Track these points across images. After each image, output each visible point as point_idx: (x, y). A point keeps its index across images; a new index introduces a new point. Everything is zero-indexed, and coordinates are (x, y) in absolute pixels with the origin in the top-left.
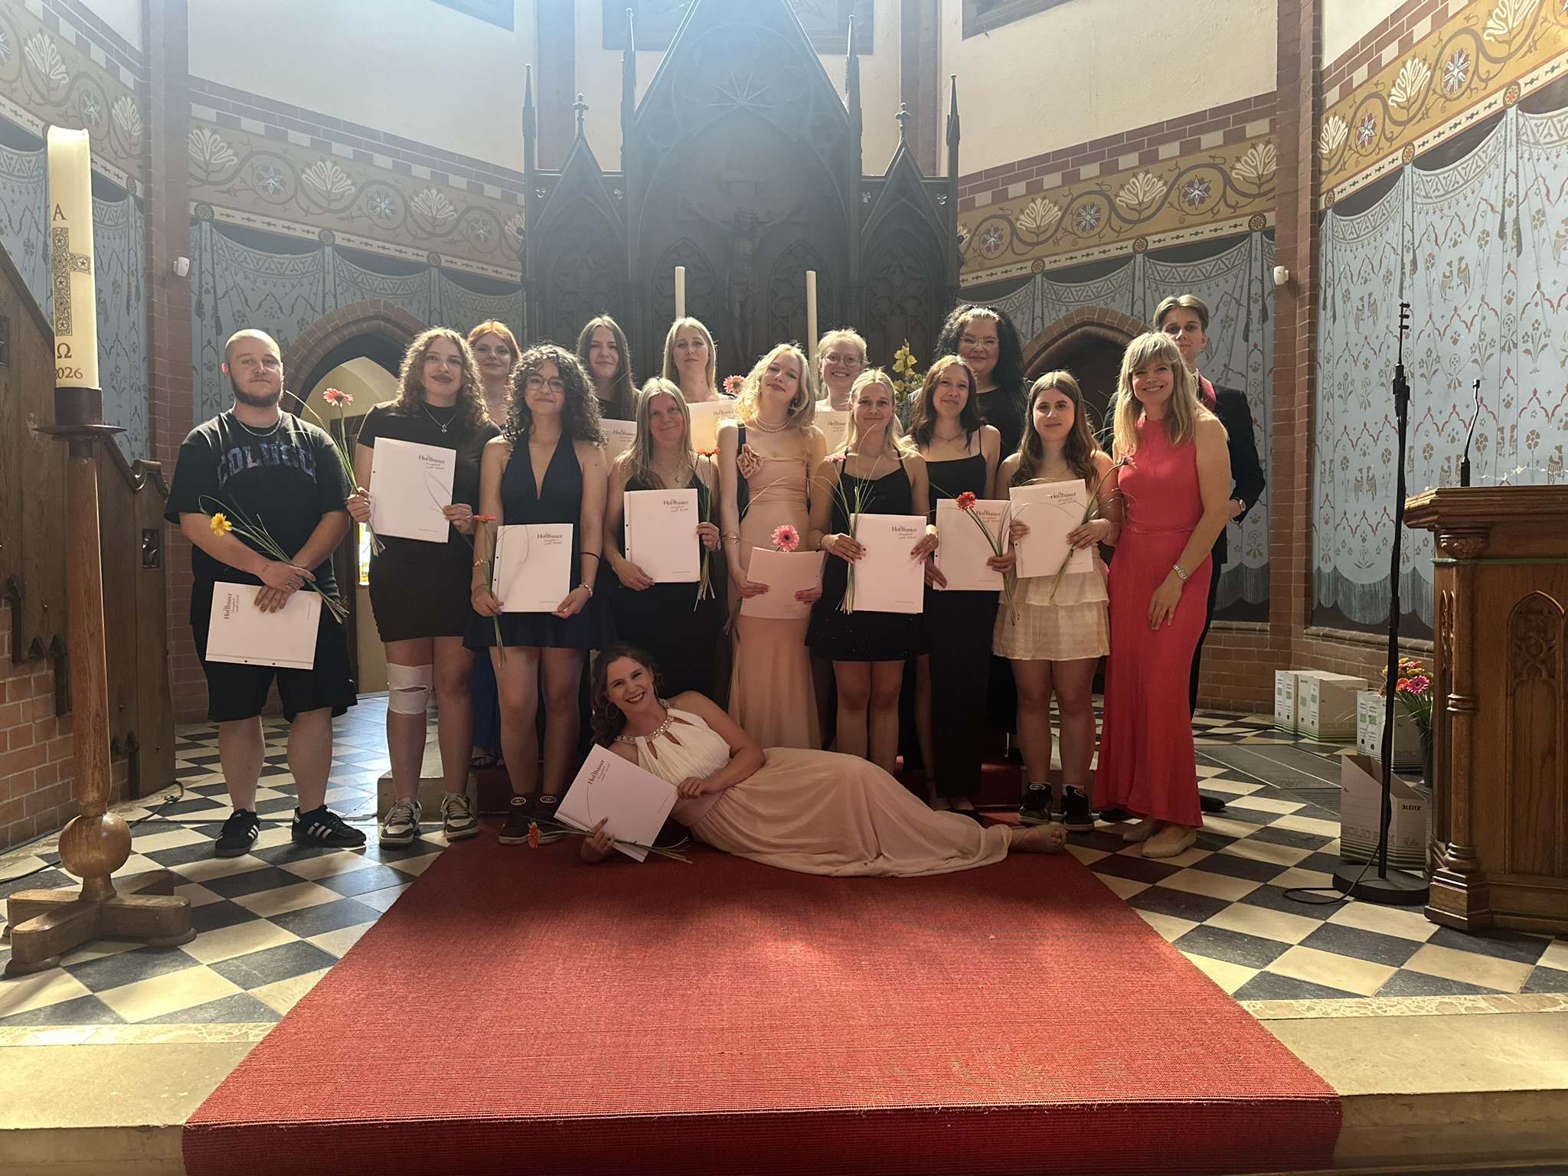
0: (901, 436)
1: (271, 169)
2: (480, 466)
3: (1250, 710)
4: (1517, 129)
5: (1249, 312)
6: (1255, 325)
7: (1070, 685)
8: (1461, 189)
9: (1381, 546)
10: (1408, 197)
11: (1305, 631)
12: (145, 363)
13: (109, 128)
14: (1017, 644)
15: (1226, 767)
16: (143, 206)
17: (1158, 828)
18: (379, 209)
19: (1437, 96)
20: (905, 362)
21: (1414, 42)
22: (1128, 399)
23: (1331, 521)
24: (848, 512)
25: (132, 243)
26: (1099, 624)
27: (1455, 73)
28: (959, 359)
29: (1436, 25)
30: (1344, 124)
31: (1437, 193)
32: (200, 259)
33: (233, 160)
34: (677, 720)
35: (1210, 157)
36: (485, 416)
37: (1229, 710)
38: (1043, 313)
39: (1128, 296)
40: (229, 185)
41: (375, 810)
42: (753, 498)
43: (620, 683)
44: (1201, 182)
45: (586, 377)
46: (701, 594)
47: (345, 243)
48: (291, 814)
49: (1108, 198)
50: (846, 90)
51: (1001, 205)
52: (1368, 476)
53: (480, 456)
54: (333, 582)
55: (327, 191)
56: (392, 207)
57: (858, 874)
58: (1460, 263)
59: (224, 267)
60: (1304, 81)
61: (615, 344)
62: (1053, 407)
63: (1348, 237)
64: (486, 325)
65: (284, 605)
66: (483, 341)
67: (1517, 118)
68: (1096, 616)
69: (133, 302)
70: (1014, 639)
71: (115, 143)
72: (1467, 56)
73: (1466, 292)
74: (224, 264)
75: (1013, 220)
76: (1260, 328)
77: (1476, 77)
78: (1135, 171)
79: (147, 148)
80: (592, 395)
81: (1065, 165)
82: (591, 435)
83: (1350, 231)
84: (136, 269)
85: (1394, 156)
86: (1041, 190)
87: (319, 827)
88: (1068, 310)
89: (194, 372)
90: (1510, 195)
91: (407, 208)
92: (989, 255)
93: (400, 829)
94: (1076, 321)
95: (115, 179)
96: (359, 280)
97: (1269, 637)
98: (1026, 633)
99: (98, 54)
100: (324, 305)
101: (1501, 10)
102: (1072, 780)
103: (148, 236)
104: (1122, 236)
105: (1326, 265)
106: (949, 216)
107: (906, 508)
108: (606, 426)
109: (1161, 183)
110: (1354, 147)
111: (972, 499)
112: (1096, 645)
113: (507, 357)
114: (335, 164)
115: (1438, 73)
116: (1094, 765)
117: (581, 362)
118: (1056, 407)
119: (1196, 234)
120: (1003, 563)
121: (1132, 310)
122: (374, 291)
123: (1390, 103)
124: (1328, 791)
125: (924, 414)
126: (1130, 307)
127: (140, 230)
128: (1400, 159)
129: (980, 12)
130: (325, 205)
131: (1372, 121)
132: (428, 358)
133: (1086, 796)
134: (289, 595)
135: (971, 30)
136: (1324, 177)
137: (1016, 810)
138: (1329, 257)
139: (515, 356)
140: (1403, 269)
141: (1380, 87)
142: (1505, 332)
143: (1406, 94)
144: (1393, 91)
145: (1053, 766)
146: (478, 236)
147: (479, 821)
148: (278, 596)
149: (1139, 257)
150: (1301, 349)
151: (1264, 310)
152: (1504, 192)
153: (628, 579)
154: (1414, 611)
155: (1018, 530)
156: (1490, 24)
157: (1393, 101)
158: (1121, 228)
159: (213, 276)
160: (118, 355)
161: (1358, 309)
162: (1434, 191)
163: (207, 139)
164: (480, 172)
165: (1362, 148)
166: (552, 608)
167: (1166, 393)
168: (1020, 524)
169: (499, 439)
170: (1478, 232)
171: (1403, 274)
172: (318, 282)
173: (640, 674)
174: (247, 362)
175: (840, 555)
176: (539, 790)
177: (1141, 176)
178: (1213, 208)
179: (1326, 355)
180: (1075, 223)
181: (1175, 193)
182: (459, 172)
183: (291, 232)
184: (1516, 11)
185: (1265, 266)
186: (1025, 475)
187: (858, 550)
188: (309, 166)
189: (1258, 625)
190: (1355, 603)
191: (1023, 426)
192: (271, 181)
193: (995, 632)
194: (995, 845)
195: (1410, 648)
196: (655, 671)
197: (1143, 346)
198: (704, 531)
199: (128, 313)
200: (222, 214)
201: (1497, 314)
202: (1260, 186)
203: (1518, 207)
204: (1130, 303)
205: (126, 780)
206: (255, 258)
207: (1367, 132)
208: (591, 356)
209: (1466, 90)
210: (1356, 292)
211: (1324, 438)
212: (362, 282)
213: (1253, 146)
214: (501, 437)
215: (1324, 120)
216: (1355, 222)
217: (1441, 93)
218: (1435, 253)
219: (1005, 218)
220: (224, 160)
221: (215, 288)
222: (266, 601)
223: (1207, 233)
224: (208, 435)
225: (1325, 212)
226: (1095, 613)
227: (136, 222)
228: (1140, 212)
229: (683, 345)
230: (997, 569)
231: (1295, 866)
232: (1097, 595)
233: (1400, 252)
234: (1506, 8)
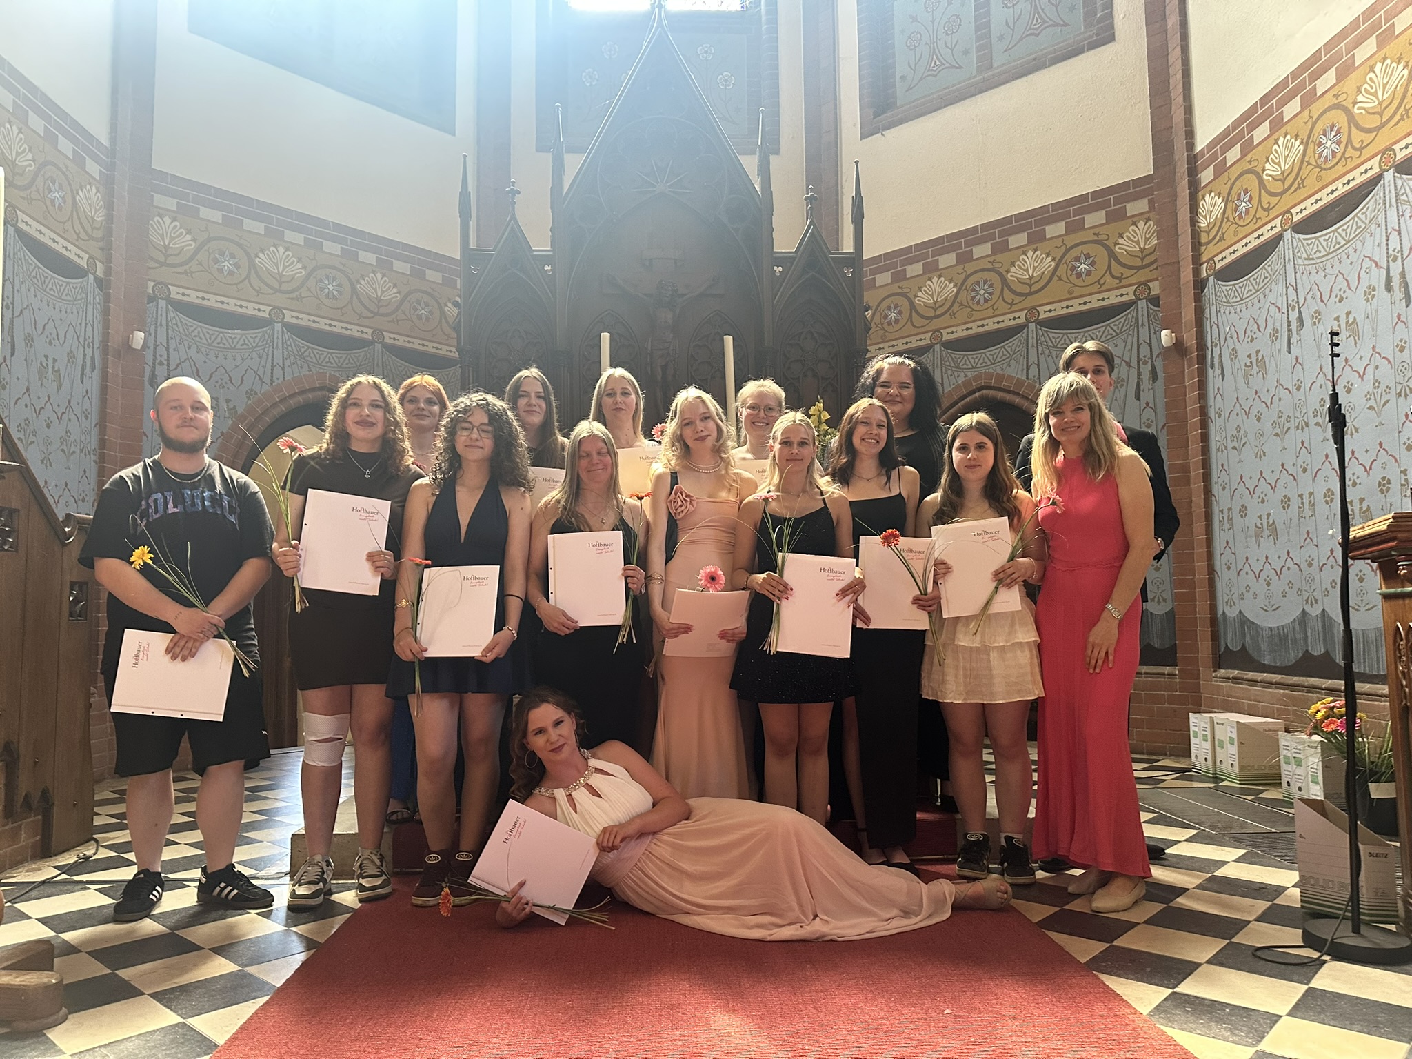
0: (822, 477)
1: (227, 253)
2: (403, 510)
3: (1164, 754)
4: (1396, 190)
5: (1139, 374)
6: (1146, 385)
7: (1006, 729)
8: (1343, 249)
9: (1287, 590)
10: (1289, 260)
11: (1214, 674)
12: (97, 429)
13: (72, 211)
14: (947, 686)
15: (1155, 812)
16: (100, 283)
17: (1105, 880)
18: (327, 291)
19: (1310, 167)
20: (819, 417)
21: (1285, 120)
22: (1046, 438)
23: (1233, 567)
24: (776, 552)
25: (90, 317)
26: (1031, 664)
27: (1328, 145)
28: (875, 401)
29: (1305, 105)
30: (1220, 200)
31: (1318, 255)
32: (156, 334)
33: (191, 245)
34: (599, 771)
35: (1094, 234)
36: (409, 460)
37: (1143, 753)
38: (942, 379)
39: (1023, 362)
40: (186, 267)
41: (288, 869)
42: (683, 539)
43: (540, 731)
44: (1087, 256)
45: (515, 423)
46: (622, 637)
47: (294, 321)
48: (197, 873)
49: (1000, 274)
50: (758, 175)
51: (900, 284)
52: (1268, 522)
53: (405, 501)
54: (252, 629)
55: (278, 274)
56: (339, 289)
57: (794, 938)
58: (1347, 317)
59: (178, 341)
60: (1179, 163)
61: (543, 394)
62: (972, 448)
63: (1231, 301)
64: (417, 379)
65: (195, 654)
66: (412, 393)
67: (1395, 180)
68: (1029, 656)
69: (87, 371)
70: (943, 682)
71: (78, 227)
72: (1339, 129)
73: (1356, 343)
74: (178, 339)
75: (912, 297)
76: (1150, 387)
77: (1349, 147)
78: (1024, 249)
79: (109, 232)
80: (522, 440)
81: (959, 246)
82: (519, 481)
83: (1233, 295)
84: (93, 342)
85: (1273, 224)
86: (937, 269)
87: (225, 888)
88: (966, 376)
89: (145, 438)
90: (1394, 251)
91: (354, 290)
92: (890, 329)
93: (310, 889)
94: (974, 385)
95: (76, 259)
96: (307, 354)
97: (1178, 680)
98: (956, 676)
99: (65, 146)
100: (272, 377)
101: (1370, 85)
102: (1011, 830)
103: (106, 312)
104: (1015, 308)
105: (1211, 327)
106: (857, 286)
107: (829, 548)
108: (534, 472)
109: (1049, 259)
110: (1232, 219)
111: (895, 537)
112: (1031, 687)
113: (436, 408)
114: (287, 249)
115: (1311, 146)
116: (1032, 814)
117: (512, 409)
118: (976, 448)
119: (1085, 303)
120: (929, 602)
121: (1027, 374)
122: (320, 365)
123: (1265, 177)
124: (1265, 835)
125: (844, 454)
126: (1025, 371)
127: (98, 306)
128: (1279, 225)
129: (876, 115)
130: (276, 285)
131: (1249, 194)
132: (350, 405)
133: (1025, 846)
134: (202, 643)
135: (869, 130)
136: (1203, 248)
137: (954, 861)
138: (1214, 319)
139: (443, 406)
140: (1289, 325)
141: (1255, 163)
142: (1400, 378)
143: (1280, 168)
144: (1267, 166)
145: (990, 814)
146: (419, 317)
147: (392, 880)
148: (190, 645)
149: (1032, 326)
150: (1192, 406)
151: (1154, 370)
152: (1388, 249)
153: (552, 625)
154: (1327, 652)
155: (942, 569)
156: (1360, 98)
157: (1267, 175)
158: (1013, 300)
159: (167, 349)
160: (70, 420)
161: (1246, 366)
162: (1315, 253)
163: (167, 225)
164: (423, 259)
165: (1240, 219)
166: (475, 652)
167: (1084, 433)
168: (943, 563)
169: (425, 480)
170: (1363, 287)
171: (1290, 330)
172: (268, 355)
173: (562, 722)
174: (176, 407)
175: (766, 593)
176: (455, 846)
177: (1030, 253)
178: (1099, 280)
179: (1217, 410)
180: (969, 298)
181: (1062, 267)
182: (405, 260)
183: (243, 311)
184: (1385, 86)
185: (1152, 331)
186: (946, 515)
187: (786, 589)
188: (262, 251)
189: (1167, 669)
190: (1264, 646)
191: (943, 465)
192: (226, 263)
193: (923, 674)
194: (938, 902)
195: (1326, 689)
196: (579, 717)
197: (1058, 386)
198: (630, 573)
199: (82, 383)
200: (178, 293)
201: (1390, 362)
202: (1143, 259)
203: (1403, 261)
204: (1025, 367)
205: (38, 838)
206: (208, 333)
207: (1244, 204)
208: (519, 404)
209: (1340, 159)
210: (1244, 350)
211: (1220, 488)
212: (309, 356)
213: (1134, 224)
214: (427, 478)
215: (1201, 197)
216: (1237, 286)
217: (1315, 164)
218: (1321, 310)
219: (903, 295)
220: (183, 244)
221: (168, 360)
222: (177, 650)
223: (1095, 303)
224: (131, 479)
225: (1207, 279)
226: (1027, 653)
227: (94, 298)
228: (1030, 286)
229: (612, 394)
230: (922, 607)
231: (1256, 920)
232: (1028, 635)
233: (1285, 310)
234: (1374, 83)
